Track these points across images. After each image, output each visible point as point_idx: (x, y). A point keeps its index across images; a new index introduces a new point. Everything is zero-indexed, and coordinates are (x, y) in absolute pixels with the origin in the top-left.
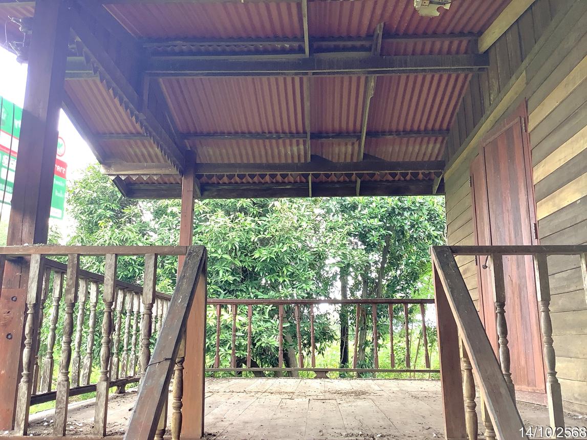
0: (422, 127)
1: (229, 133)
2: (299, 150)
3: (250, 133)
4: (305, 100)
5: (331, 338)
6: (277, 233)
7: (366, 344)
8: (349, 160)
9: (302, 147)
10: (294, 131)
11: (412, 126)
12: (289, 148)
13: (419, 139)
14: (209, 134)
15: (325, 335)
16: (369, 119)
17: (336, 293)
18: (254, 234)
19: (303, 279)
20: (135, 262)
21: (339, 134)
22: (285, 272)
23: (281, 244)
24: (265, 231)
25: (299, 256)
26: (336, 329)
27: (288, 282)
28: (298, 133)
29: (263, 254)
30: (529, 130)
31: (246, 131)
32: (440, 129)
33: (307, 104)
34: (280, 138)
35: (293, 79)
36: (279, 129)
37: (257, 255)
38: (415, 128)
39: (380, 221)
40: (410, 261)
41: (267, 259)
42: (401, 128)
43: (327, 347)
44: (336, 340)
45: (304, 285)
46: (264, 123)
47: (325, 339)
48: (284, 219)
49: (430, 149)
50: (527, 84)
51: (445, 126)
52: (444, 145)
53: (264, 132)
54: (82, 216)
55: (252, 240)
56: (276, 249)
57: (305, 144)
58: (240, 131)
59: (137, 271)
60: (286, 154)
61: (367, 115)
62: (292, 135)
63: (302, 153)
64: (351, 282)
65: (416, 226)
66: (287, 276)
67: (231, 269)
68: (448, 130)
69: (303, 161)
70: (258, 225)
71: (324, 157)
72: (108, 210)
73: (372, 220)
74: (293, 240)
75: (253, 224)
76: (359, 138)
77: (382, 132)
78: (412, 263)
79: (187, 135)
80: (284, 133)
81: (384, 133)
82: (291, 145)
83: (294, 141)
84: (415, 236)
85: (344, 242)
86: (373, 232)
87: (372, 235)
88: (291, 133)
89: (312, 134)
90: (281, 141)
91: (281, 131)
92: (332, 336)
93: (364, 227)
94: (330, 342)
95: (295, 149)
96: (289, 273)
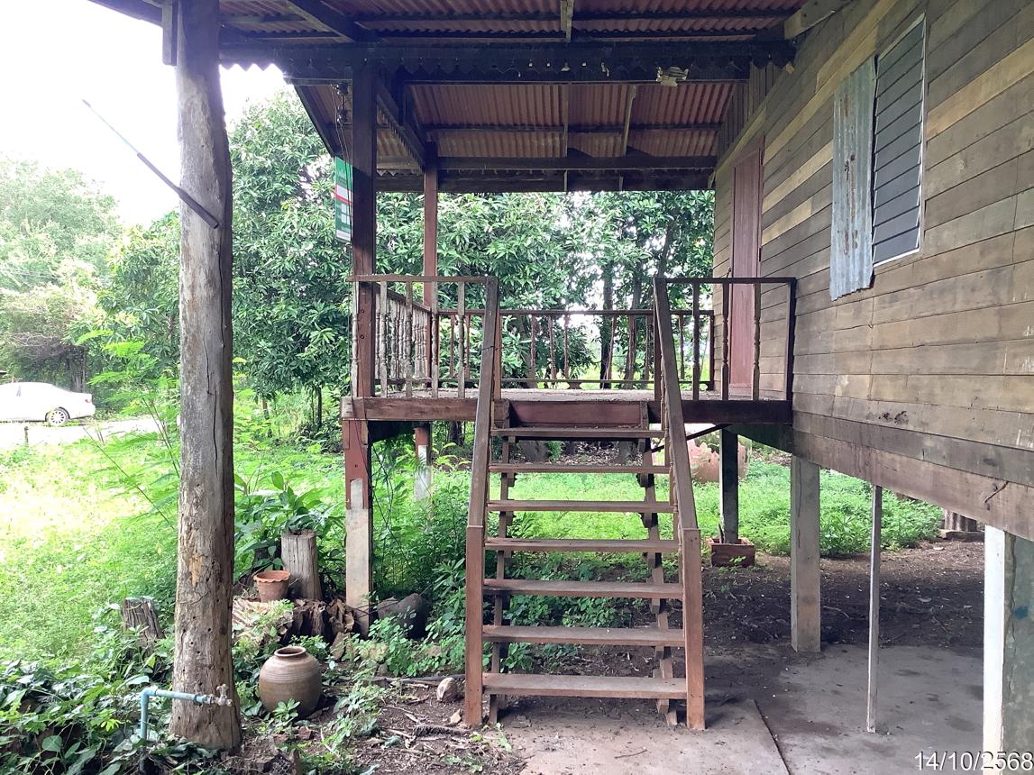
0: (692, 120)
1: (477, 126)
2: (554, 142)
3: (500, 125)
4: (563, 98)
5: (587, 361)
6: (519, 222)
7: (635, 368)
8: (610, 155)
9: (557, 139)
10: (550, 123)
11: (681, 119)
12: (543, 140)
13: (689, 133)
14: (454, 126)
15: (579, 357)
16: (632, 111)
17: (596, 297)
18: (487, 221)
19: (552, 281)
20: (331, 257)
21: (599, 128)
22: (528, 272)
23: (523, 236)
24: (502, 216)
25: (546, 251)
26: (595, 349)
27: (531, 285)
28: (554, 126)
29: (499, 249)
30: (764, 163)
31: (496, 123)
32: (712, 122)
33: (565, 104)
34: (534, 131)
35: (551, 88)
36: (533, 121)
37: (491, 251)
38: (685, 121)
39: (658, 201)
40: (696, 257)
41: (505, 255)
42: (668, 121)
43: (581, 373)
44: (594, 364)
45: (552, 289)
46: (517, 115)
47: (578, 363)
48: (528, 202)
49: (702, 143)
50: (766, 119)
51: (717, 120)
52: (717, 138)
53: (515, 125)
54: (251, 192)
55: (485, 231)
56: (517, 243)
57: (560, 136)
58: (489, 123)
59: (333, 268)
60: (539, 147)
61: (630, 109)
62: (547, 128)
63: (558, 145)
64: (617, 283)
65: (706, 210)
66: (530, 278)
67: (457, 267)
68: (720, 123)
69: (558, 156)
70: (492, 209)
71: (582, 150)
72: (286, 184)
73: (646, 201)
74: (540, 230)
75: (487, 208)
76: (622, 131)
77: (648, 125)
78: (698, 259)
79: (431, 126)
80: (538, 125)
81: (649, 126)
82: (545, 137)
83: (549, 134)
84: (704, 223)
85: (607, 232)
86: (647, 217)
87: (646, 222)
88: (546, 125)
89: (569, 127)
90: (534, 134)
91: (534, 124)
92: (589, 359)
93: (635, 211)
94: (585, 366)
95: (550, 141)
96: (533, 273)
